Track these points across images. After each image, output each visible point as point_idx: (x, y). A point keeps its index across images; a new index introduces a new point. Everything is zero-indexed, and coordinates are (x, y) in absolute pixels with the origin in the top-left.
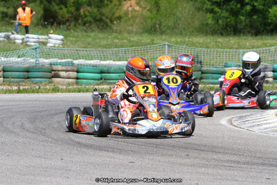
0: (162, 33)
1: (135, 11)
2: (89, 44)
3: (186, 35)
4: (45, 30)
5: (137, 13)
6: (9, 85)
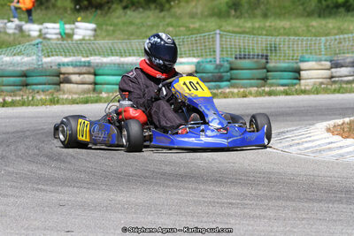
2: (132, 34)
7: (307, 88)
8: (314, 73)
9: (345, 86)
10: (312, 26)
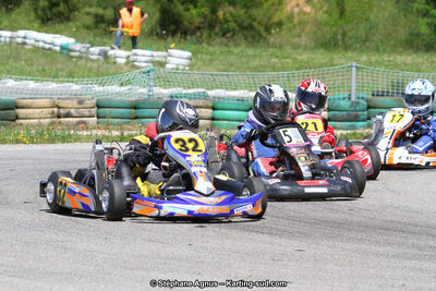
0: (347, 48)
1: (305, 13)
2: (232, 65)
3: (384, 51)
4: (162, 43)
5: (307, 16)
6: (106, 129)
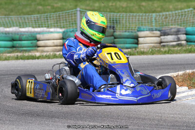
7: (145, 50)
8: (148, 39)
9: (172, 49)
10: (143, 6)
